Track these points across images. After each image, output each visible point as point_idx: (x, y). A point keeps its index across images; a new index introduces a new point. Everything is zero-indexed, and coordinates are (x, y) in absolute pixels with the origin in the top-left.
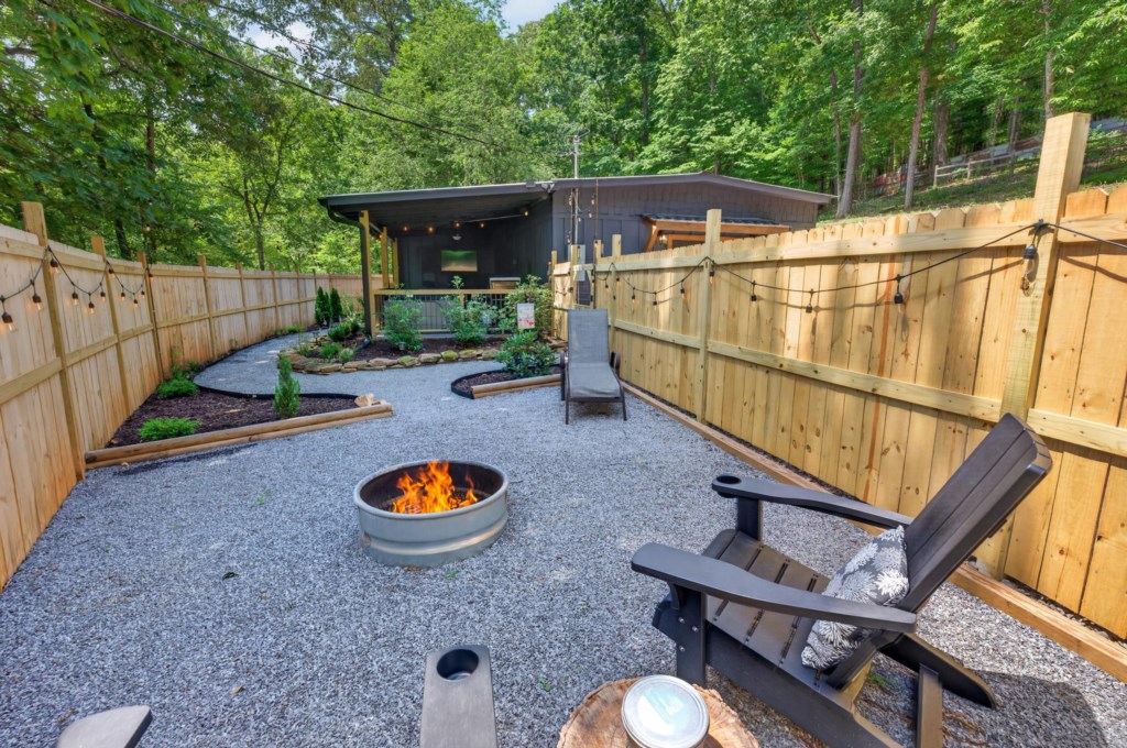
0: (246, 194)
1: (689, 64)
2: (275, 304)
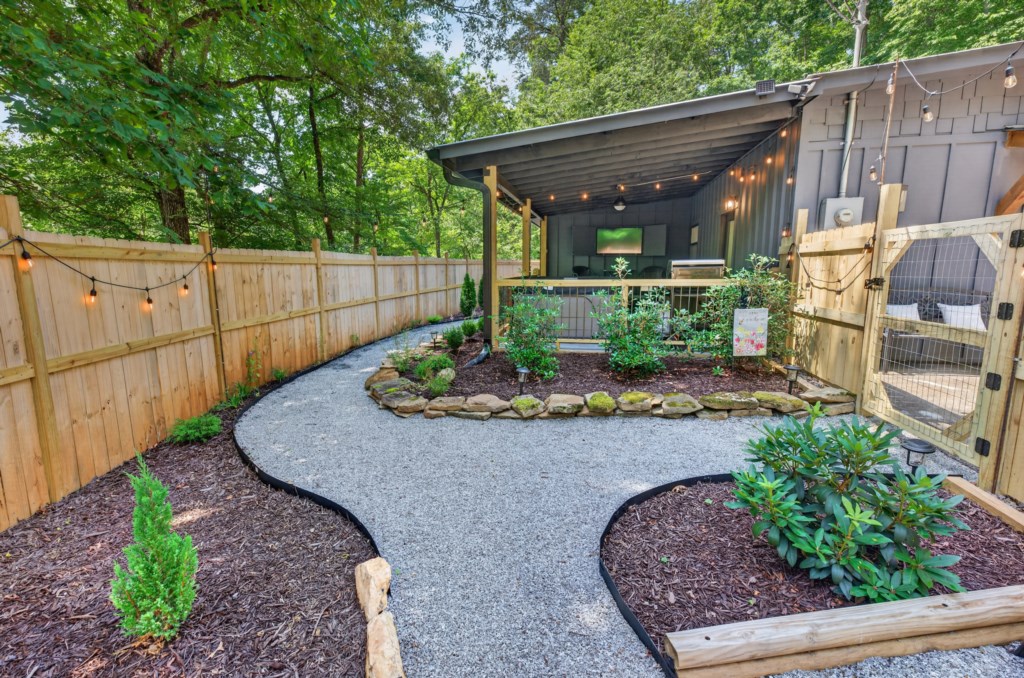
0: (430, 191)
2: (416, 292)
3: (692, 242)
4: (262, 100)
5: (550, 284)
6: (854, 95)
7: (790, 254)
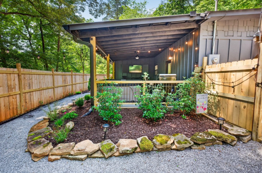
0: (81, 55)
2: (72, 84)
3: (155, 69)
4: (25, 24)
5: (117, 82)
6: (216, 21)
7: (201, 72)
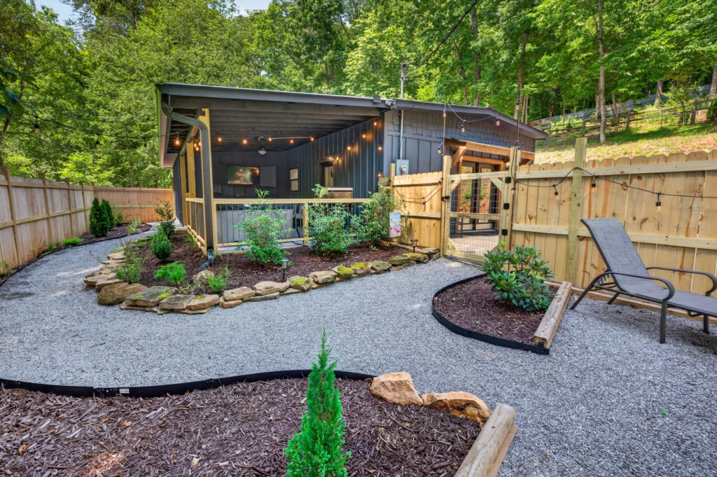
1: (368, 55)
2: (47, 216)
3: (291, 178)
6: (403, 112)
7: (389, 185)
